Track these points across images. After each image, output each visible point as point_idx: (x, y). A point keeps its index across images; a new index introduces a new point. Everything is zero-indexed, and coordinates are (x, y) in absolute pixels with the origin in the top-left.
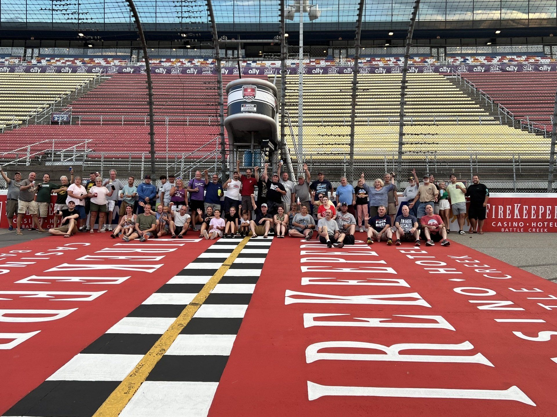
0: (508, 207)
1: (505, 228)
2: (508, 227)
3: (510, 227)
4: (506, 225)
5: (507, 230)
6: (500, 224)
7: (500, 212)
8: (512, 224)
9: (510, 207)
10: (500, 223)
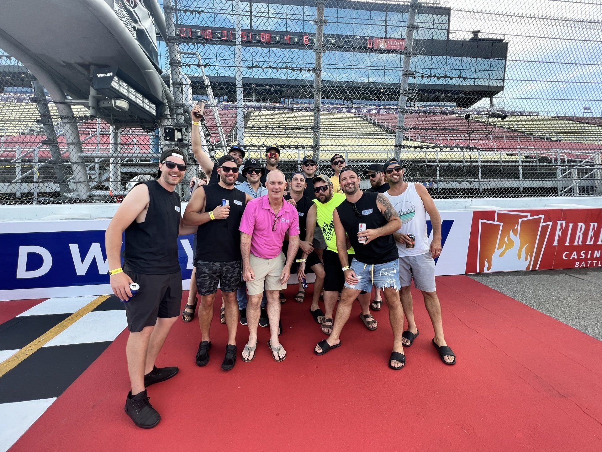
0: (592, 224)
1: (581, 261)
2: (586, 259)
3: (589, 260)
4: (584, 256)
5: (583, 264)
6: (574, 255)
7: (578, 234)
8: (592, 254)
9: (596, 224)
10: (575, 253)
